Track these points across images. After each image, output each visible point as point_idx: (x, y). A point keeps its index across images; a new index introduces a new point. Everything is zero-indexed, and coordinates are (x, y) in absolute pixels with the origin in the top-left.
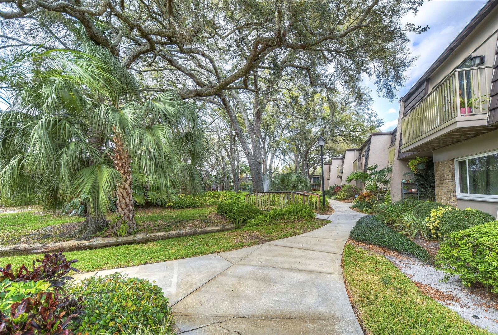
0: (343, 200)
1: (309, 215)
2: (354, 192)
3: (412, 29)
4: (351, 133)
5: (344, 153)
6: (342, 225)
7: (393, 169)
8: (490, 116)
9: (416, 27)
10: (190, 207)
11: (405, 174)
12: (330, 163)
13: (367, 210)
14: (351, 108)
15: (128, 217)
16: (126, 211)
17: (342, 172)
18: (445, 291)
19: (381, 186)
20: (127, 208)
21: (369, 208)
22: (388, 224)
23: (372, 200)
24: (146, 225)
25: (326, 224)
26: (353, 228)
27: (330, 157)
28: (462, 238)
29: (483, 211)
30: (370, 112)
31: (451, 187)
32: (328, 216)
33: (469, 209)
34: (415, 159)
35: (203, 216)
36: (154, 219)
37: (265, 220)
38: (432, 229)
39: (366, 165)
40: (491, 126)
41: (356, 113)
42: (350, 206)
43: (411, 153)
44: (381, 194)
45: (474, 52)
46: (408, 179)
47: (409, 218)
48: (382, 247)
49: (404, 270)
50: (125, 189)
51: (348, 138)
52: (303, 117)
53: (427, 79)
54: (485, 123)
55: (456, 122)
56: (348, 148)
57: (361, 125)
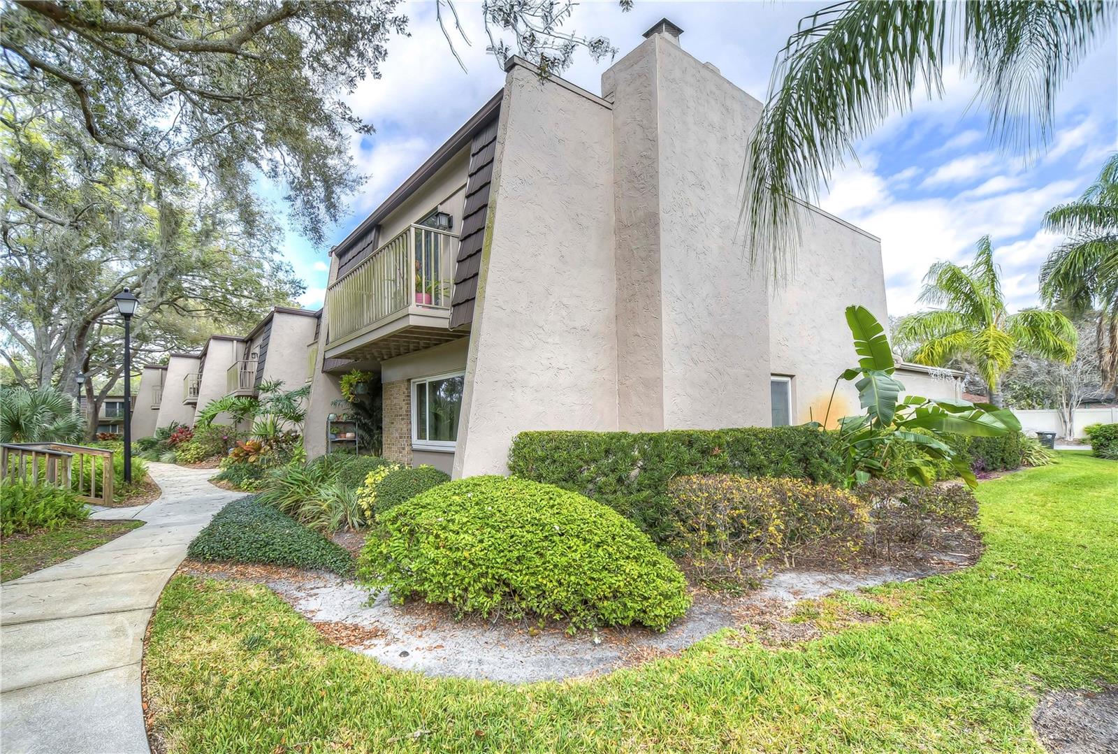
0: (195, 462)
1: (64, 513)
2: (226, 442)
3: (347, 117)
4: (229, 296)
5: (205, 343)
6: (172, 529)
7: (312, 390)
8: (453, 314)
9: (355, 117)
11: (334, 404)
12: (164, 366)
13: (251, 484)
14: (230, 237)
17: (196, 391)
18: (367, 623)
19: (286, 426)
21: (256, 479)
22: (288, 510)
23: (263, 459)
25: (124, 533)
26: (202, 532)
27: (167, 349)
28: (394, 520)
29: (438, 469)
30: (277, 258)
31: (405, 430)
32: (138, 508)
33: (425, 466)
34: (350, 373)
38: (366, 510)
39: (259, 378)
40: (454, 331)
41: (240, 250)
42: (210, 477)
43: (345, 362)
44: (284, 445)
45: (441, 204)
46: (340, 412)
47: (329, 492)
48: (264, 564)
49: (303, 605)
51: (219, 306)
52: (67, 221)
53: (377, 225)
54: (445, 324)
55: (408, 315)
56: (217, 333)
57: (253, 282)
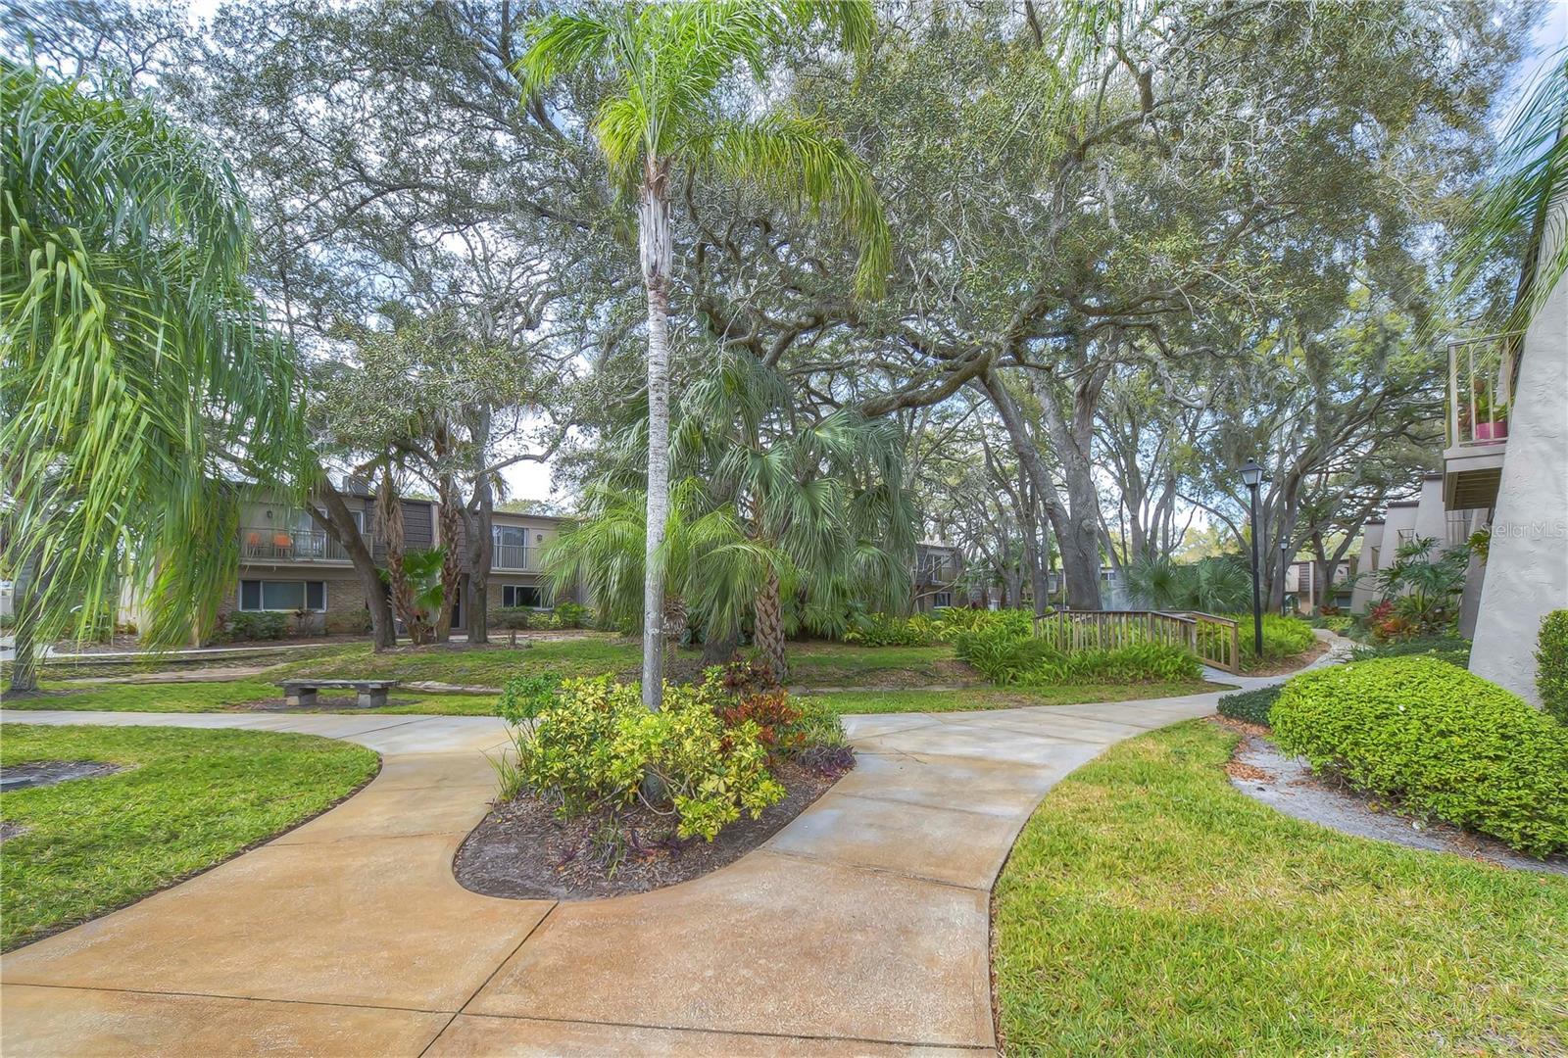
10: (898, 644)
15: (775, 652)
16: (772, 640)
20: (774, 635)
24: (804, 673)
35: (923, 662)
36: (819, 663)
37: (1057, 674)
50: (769, 597)
